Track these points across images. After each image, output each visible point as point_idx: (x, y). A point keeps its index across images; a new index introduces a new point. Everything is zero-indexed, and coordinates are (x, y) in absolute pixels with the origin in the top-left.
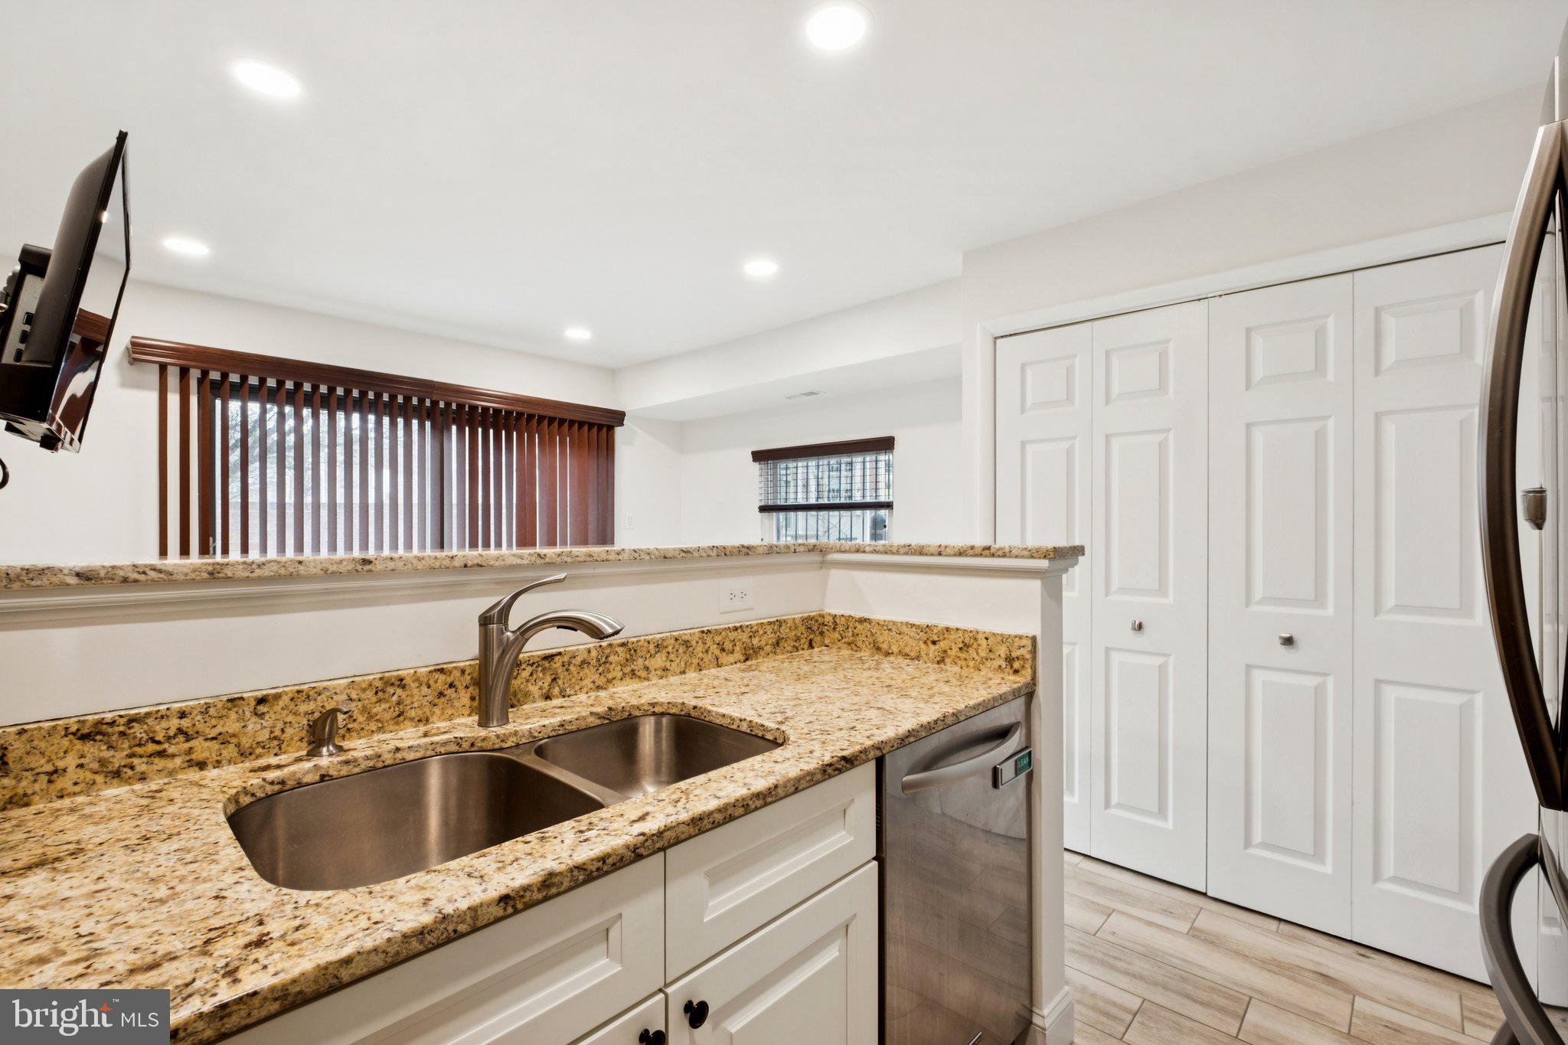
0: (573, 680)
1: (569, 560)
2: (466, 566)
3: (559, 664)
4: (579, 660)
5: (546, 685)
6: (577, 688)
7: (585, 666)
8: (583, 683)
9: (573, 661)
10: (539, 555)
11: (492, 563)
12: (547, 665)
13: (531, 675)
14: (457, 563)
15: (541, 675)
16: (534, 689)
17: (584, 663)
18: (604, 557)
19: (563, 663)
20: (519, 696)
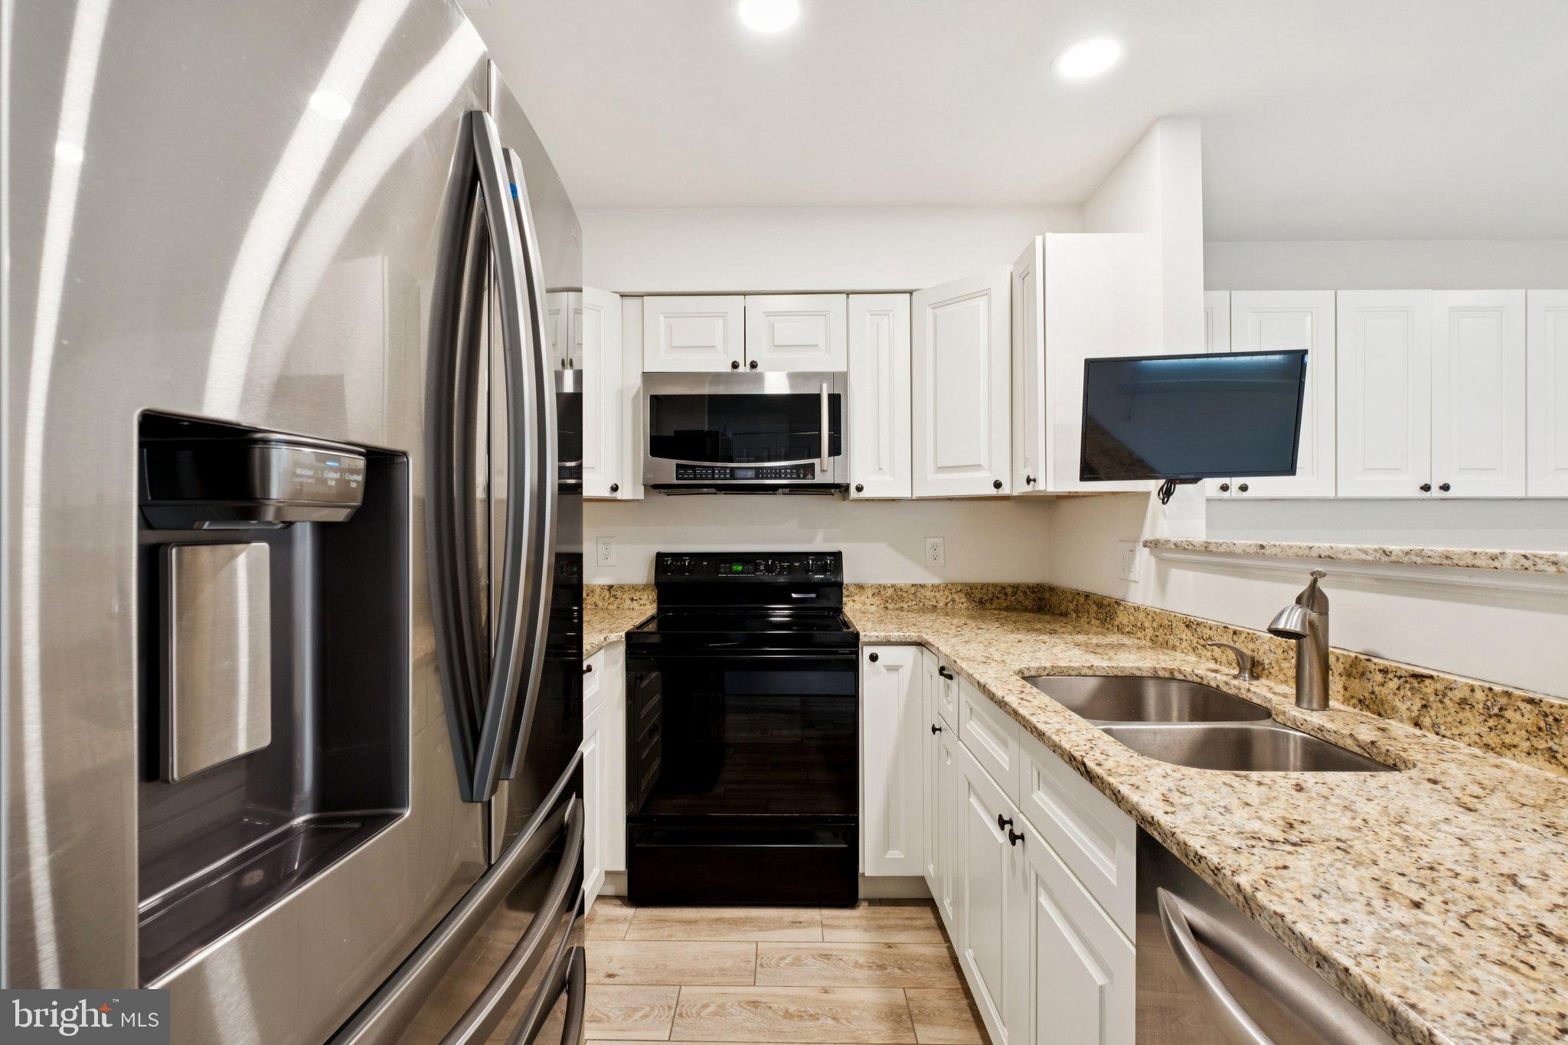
0: (1449, 719)
1: (1419, 560)
2: (1320, 557)
3: (1430, 690)
4: (1457, 695)
5: (1415, 708)
6: (1456, 731)
7: (1467, 707)
8: (1465, 729)
9: (1449, 693)
10: (1384, 551)
11: (1340, 556)
12: (1416, 685)
13: (1399, 688)
14: (1314, 553)
15: (1409, 694)
16: (1402, 707)
17: (1463, 702)
18: (1470, 560)
19: (1436, 690)
20: (1386, 706)
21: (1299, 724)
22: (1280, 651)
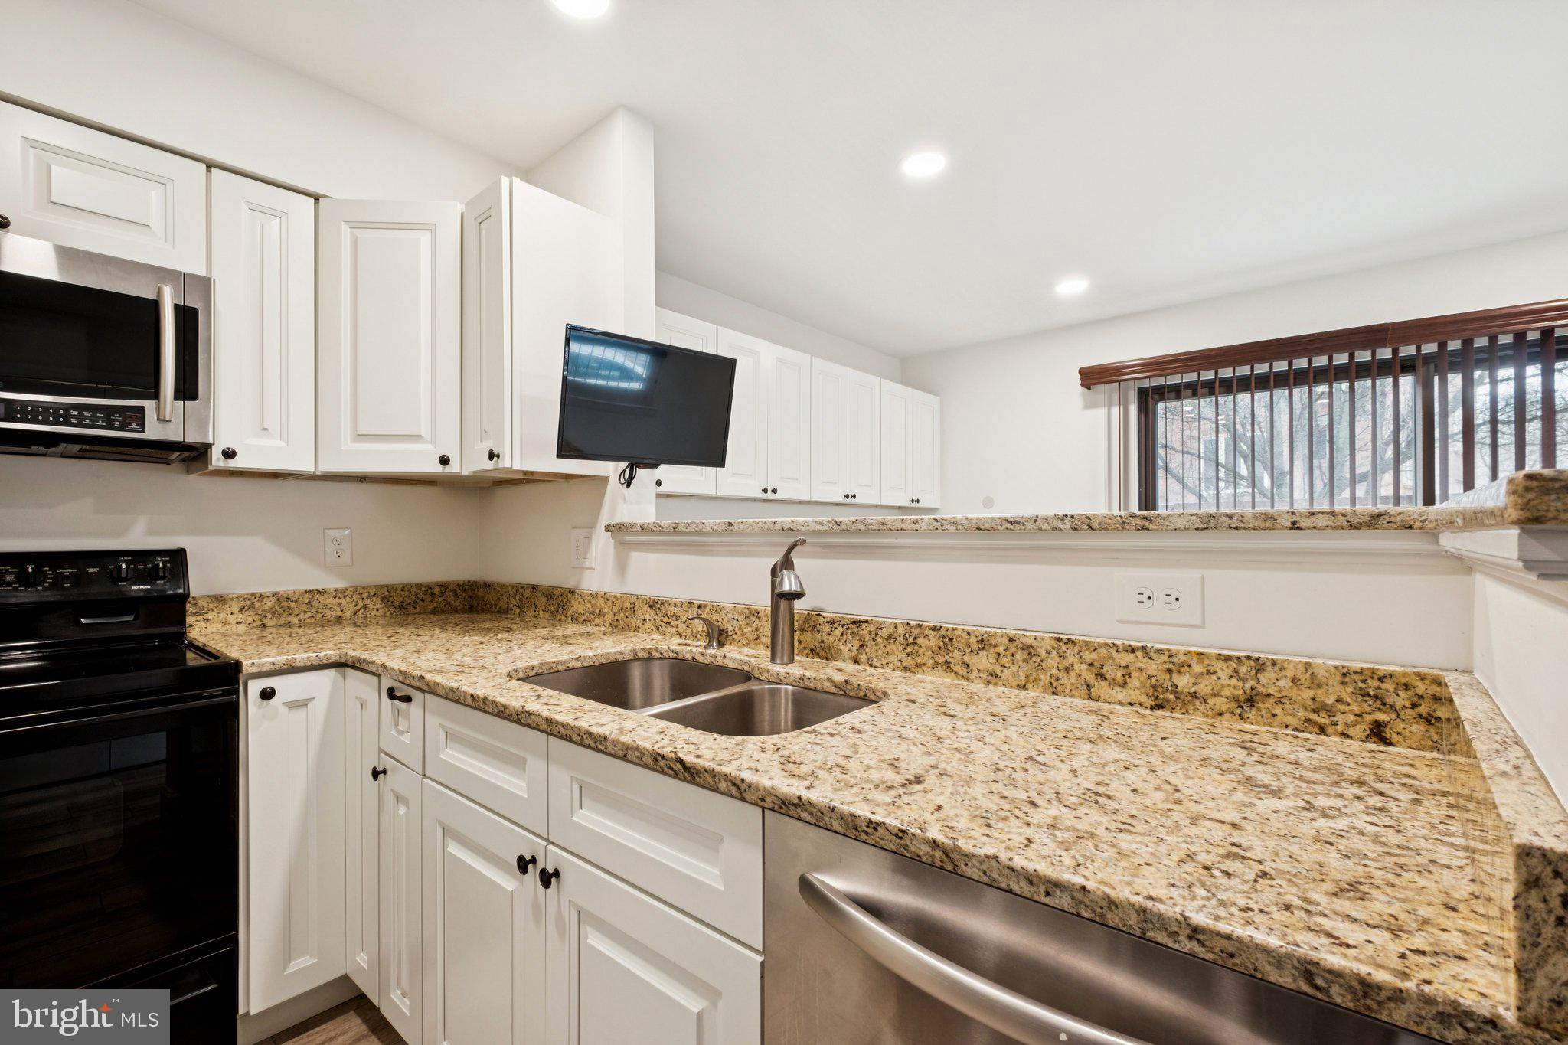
0: (880, 652)
1: (862, 527)
2: (783, 530)
3: (865, 632)
4: (885, 633)
5: (855, 648)
6: (884, 661)
7: (892, 641)
8: (891, 658)
9: (880, 632)
10: (836, 522)
11: (800, 528)
12: (855, 630)
13: (842, 635)
14: (778, 527)
15: (850, 638)
16: (844, 649)
17: (890, 638)
18: (899, 525)
19: (870, 631)
20: (833, 651)
21: (782, 678)
22: (742, 618)
